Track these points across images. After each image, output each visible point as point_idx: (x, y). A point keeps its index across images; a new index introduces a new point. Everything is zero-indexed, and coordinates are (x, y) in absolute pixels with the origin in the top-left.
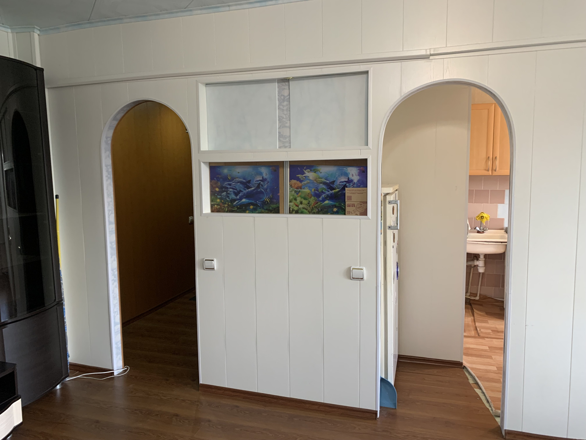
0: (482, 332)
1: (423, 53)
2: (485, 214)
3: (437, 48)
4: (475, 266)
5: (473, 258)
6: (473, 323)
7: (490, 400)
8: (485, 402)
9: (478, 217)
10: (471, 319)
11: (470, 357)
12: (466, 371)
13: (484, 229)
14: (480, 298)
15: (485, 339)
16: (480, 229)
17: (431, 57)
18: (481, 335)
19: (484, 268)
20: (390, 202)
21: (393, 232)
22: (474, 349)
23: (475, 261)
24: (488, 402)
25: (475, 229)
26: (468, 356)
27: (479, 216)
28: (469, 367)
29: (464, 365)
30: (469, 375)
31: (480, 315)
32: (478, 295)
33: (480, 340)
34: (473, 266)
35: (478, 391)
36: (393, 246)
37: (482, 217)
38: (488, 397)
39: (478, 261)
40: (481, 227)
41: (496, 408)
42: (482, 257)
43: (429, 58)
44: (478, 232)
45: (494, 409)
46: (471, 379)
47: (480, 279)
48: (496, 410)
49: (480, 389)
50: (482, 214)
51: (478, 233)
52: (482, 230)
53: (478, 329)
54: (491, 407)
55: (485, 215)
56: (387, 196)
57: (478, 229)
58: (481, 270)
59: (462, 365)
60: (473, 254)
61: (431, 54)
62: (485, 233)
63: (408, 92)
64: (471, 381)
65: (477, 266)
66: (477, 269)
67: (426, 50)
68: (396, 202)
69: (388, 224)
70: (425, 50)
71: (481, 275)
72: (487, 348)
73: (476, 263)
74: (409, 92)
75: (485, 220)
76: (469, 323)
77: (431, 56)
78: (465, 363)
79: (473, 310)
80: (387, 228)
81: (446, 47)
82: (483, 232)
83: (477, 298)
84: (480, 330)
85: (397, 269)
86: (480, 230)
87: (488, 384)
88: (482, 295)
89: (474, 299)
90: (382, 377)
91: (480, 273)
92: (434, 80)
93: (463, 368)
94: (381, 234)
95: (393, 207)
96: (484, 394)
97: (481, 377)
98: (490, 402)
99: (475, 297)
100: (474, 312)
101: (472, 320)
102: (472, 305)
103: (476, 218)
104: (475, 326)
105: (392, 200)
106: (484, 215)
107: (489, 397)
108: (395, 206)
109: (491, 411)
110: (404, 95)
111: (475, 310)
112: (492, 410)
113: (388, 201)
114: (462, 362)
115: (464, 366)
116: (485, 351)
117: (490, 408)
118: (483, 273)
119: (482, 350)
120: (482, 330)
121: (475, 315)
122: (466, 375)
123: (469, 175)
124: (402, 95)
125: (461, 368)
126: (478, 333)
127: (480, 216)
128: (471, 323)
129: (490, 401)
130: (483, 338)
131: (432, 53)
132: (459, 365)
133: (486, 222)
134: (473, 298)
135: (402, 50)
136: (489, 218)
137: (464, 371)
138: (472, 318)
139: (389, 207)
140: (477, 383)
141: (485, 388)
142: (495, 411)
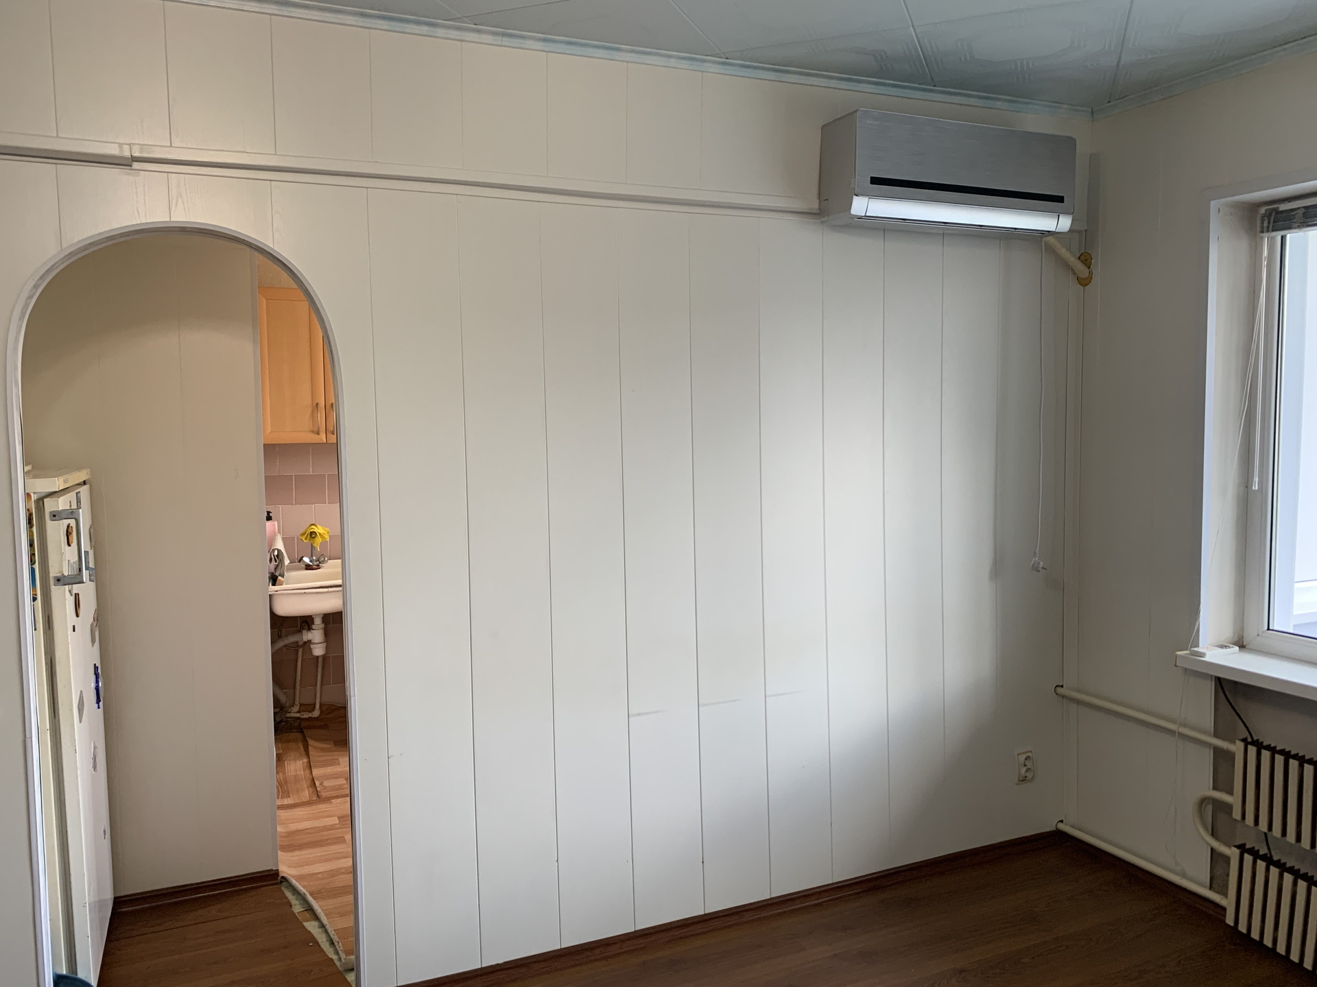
0: (325, 788)
1: (113, 150)
2: (318, 526)
3: (148, 145)
4: (305, 643)
5: (301, 626)
6: (308, 771)
7: (335, 938)
8: (325, 946)
9: (303, 534)
10: (303, 763)
11: (298, 853)
12: (287, 887)
13: (321, 560)
14: (321, 712)
15: (331, 803)
16: (311, 561)
17: (136, 165)
18: (324, 794)
19: (324, 645)
20: (54, 516)
21: (70, 591)
22: (308, 831)
23: (304, 632)
24: (332, 943)
25: (301, 560)
26: (293, 851)
27: (306, 533)
28: (294, 877)
29: (281, 875)
30: (293, 894)
31: (323, 750)
32: (318, 706)
33: (322, 807)
34: (301, 643)
35: (311, 926)
36: (74, 626)
37: (313, 535)
38: (332, 934)
39: (309, 632)
40: (312, 556)
41: (348, 953)
42: (318, 621)
43: (131, 166)
44: (308, 567)
45: (343, 956)
46: (297, 902)
47: (320, 670)
48: (348, 957)
49: (317, 918)
50: (313, 527)
51: (307, 569)
52: (315, 563)
53: (317, 783)
54: (337, 953)
55: (319, 529)
56: (45, 500)
57: (306, 560)
58: (318, 651)
59: (278, 876)
60: (300, 617)
61: (135, 157)
62: (323, 567)
63: (79, 242)
64: (297, 908)
65: (309, 642)
66: (311, 650)
67: (121, 145)
68: (72, 514)
69: (53, 572)
70: (117, 145)
71: (320, 660)
72: (335, 820)
73: (307, 636)
74: (82, 240)
75: (319, 540)
76: (299, 773)
77: (133, 161)
78: (285, 870)
79: (307, 741)
80: (52, 582)
81: (171, 146)
82: (318, 567)
83: (316, 713)
84: (321, 784)
85: (97, 682)
86: (311, 564)
87: (332, 903)
88: (326, 705)
89: (310, 718)
90: (59, 972)
91: (318, 657)
92: (149, 221)
93: (281, 882)
94: (35, 599)
95: (68, 527)
96: (323, 929)
97: (319, 892)
98: (336, 943)
99: (310, 712)
100: (310, 747)
101: (305, 764)
102: (304, 730)
103: (301, 538)
104: (311, 777)
105: (60, 509)
106: (316, 530)
107: (335, 930)
108: (72, 522)
109: (338, 964)
110: (68, 247)
111: (311, 742)
112: (340, 959)
113: (51, 512)
114: (278, 870)
115: (283, 877)
116: (332, 827)
117: (335, 957)
118: (324, 657)
119: (326, 828)
120: (326, 783)
121: (311, 753)
122: (286, 898)
123: (263, 443)
124: (64, 246)
125: (276, 884)
126: (317, 791)
127: (309, 532)
128: (302, 773)
129: (337, 939)
130: (328, 799)
131: (137, 154)
132: (272, 878)
133: (324, 544)
134: (306, 715)
135: (55, 135)
136: (327, 537)
137: (283, 888)
138: (305, 760)
139: (56, 530)
140: (310, 909)
141: (326, 915)
142: (345, 959)
